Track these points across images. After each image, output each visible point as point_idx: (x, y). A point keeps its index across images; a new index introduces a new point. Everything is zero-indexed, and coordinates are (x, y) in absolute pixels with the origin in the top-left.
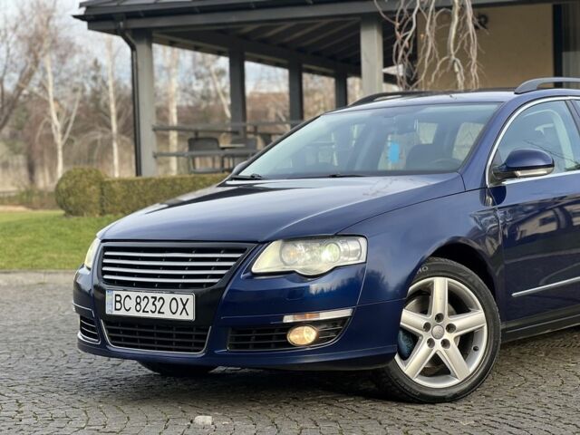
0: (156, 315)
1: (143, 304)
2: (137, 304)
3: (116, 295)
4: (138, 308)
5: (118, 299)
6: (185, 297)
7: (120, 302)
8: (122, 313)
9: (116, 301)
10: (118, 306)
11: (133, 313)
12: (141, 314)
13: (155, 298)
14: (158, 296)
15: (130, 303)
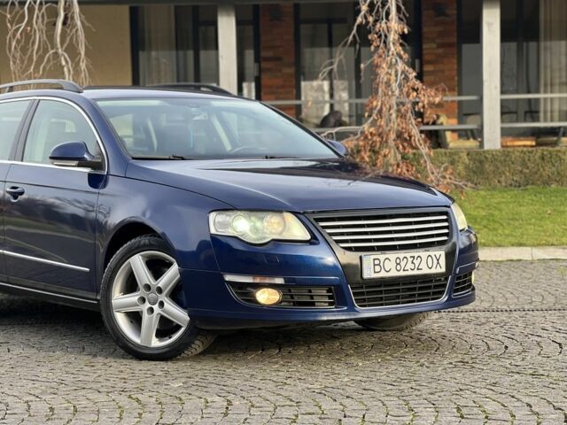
0: (416, 272)
1: (403, 264)
2: (397, 264)
3: (374, 259)
4: (398, 267)
5: (377, 262)
6: (438, 253)
7: (379, 265)
8: (383, 274)
9: (375, 265)
10: (377, 268)
11: (394, 273)
12: (402, 273)
13: (414, 257)
14: (416, 255)
15: (390, 265)
